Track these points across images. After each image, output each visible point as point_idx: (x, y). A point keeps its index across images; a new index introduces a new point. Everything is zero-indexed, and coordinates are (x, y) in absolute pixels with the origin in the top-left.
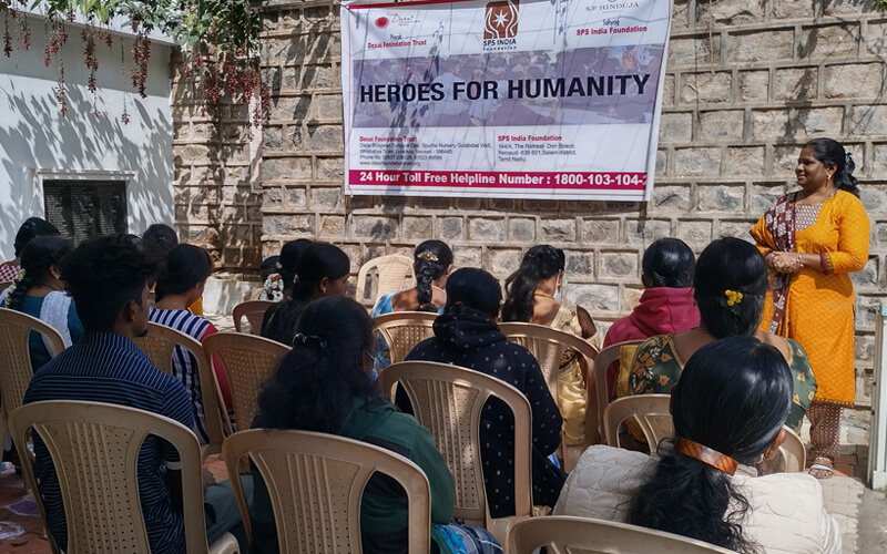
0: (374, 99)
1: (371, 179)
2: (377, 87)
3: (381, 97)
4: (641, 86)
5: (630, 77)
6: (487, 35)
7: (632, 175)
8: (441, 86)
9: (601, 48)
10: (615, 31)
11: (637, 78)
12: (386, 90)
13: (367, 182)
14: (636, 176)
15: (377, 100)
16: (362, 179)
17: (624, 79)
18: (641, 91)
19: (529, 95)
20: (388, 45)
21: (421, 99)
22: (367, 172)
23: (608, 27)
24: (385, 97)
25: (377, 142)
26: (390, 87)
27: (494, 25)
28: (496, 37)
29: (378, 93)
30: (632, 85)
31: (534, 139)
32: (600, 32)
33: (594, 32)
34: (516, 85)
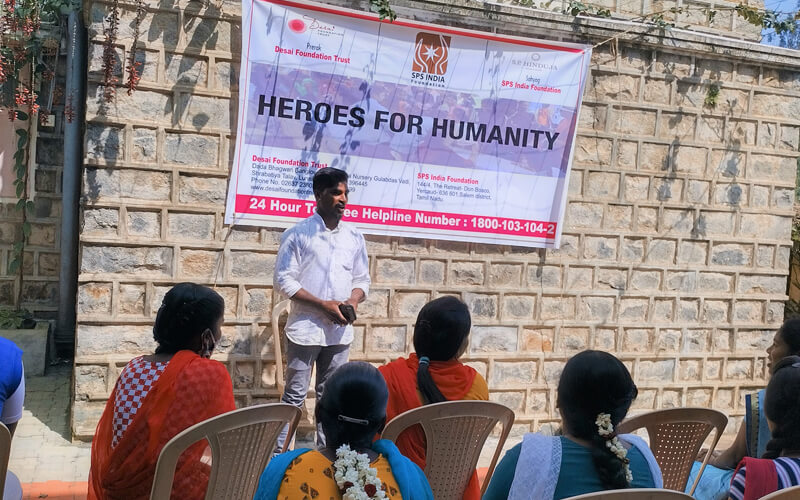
0: (277, 113)
1: (264, 207)
2: (282, 100)
3: (286, 112)
4: (551, 141)
5: (542, 132)
6: (416, 68)
7: (538, 223)
8: (363, 112)
9: (521, 102)
10: (536, 88)
11: (548, 134)
12: (293, 105)
13: (259, 211)
14: (541, 225)
15: (281, 115)
16: (252, 207)
17: (537, 133)
18: (550, 147)
19: (452, 135)
20: (302, 54)
21: (336, 121)
22: (259, 199)
23: (529, 83)
24: (292, 113)
25: (276, 165)
26: (299, 103)
27: (424, 57)
28: (424, 71)
29: (282, 107)
30: (543, 140)
31: (452, 180)
32: (523, 86)
33: (517, 85)
34: (440, 123)
